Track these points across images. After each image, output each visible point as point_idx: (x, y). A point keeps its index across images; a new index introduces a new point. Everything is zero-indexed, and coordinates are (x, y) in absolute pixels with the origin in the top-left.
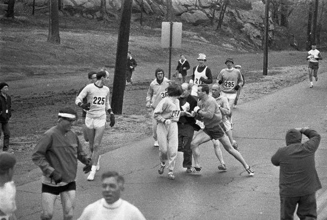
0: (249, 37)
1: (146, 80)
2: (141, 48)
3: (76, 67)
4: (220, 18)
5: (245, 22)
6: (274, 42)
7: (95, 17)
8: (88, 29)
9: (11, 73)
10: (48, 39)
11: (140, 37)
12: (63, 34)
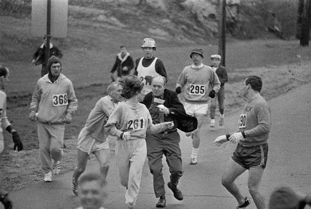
1: (13, 93)
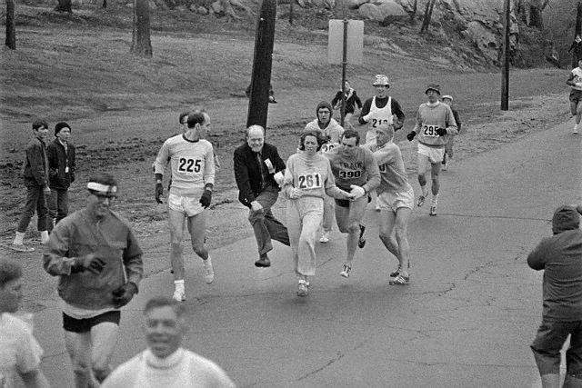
0: (475, 45)
2: (290, 63)
3: (179, 97)
4: (426, 12)
5: (468, 20)
6: (518, 54)
7: (211, 11)
8: (199, 31)
9: (69, 107)
10: (132, 49)
11: (288, 45)
12: (156, 40)
